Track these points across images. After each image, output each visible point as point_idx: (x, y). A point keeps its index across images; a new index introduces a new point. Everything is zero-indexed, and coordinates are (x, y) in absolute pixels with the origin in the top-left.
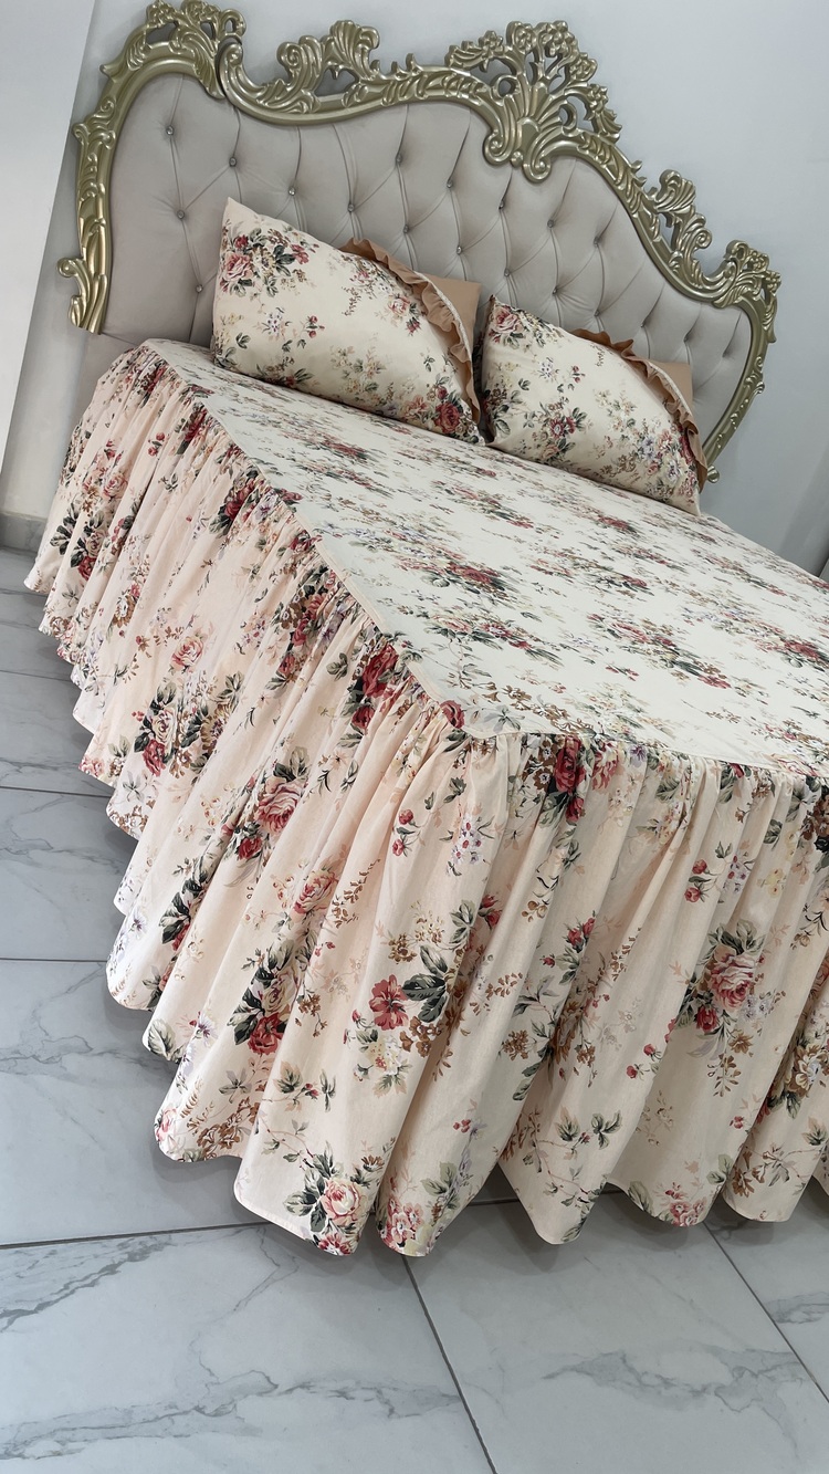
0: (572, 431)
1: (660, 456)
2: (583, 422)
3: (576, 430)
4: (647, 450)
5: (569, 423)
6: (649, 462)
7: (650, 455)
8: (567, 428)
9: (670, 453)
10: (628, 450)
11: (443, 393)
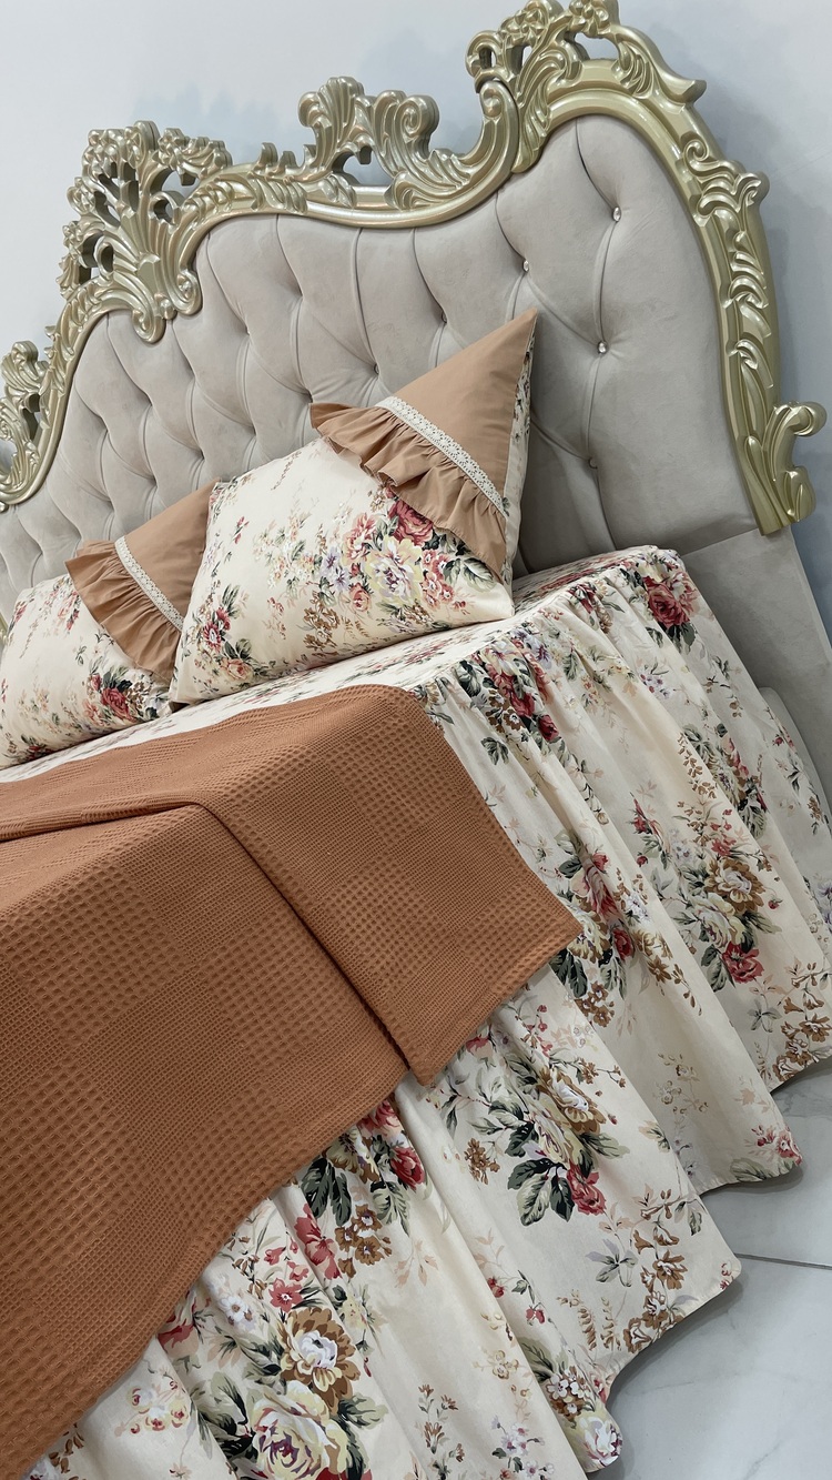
0: (227, 626)
1: (356, 570)
2: (236, 602)
3: (231, 621)
4: (332, 577)
5: (221, 618)
6: (346, 592)
7: (340, 580)
8: (221, 627)
9: (374, 550)
10: (306, 599)
11: (98, 681)
